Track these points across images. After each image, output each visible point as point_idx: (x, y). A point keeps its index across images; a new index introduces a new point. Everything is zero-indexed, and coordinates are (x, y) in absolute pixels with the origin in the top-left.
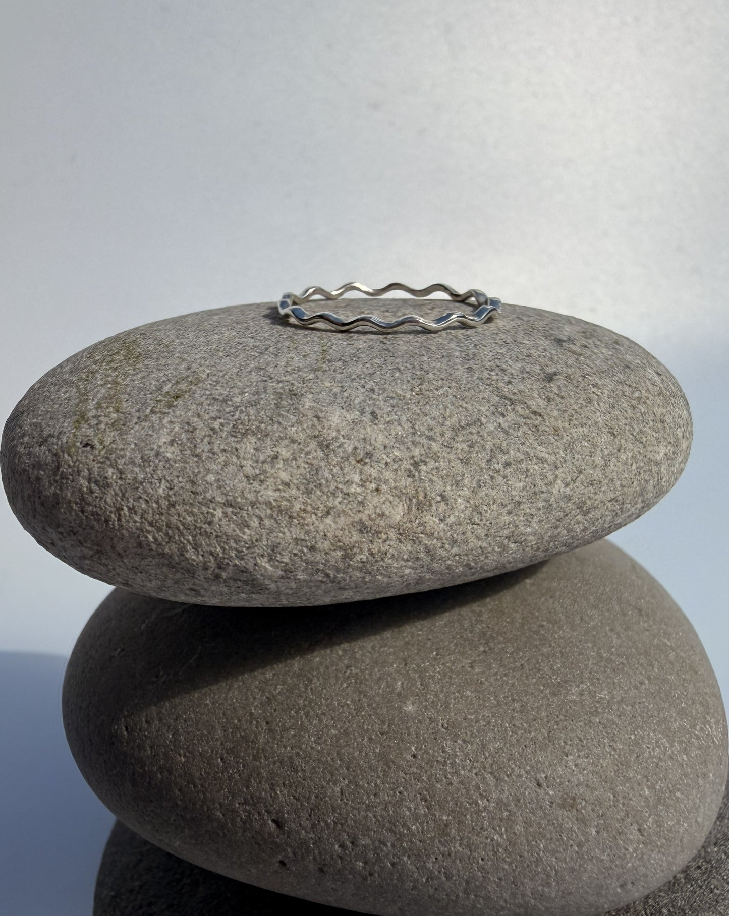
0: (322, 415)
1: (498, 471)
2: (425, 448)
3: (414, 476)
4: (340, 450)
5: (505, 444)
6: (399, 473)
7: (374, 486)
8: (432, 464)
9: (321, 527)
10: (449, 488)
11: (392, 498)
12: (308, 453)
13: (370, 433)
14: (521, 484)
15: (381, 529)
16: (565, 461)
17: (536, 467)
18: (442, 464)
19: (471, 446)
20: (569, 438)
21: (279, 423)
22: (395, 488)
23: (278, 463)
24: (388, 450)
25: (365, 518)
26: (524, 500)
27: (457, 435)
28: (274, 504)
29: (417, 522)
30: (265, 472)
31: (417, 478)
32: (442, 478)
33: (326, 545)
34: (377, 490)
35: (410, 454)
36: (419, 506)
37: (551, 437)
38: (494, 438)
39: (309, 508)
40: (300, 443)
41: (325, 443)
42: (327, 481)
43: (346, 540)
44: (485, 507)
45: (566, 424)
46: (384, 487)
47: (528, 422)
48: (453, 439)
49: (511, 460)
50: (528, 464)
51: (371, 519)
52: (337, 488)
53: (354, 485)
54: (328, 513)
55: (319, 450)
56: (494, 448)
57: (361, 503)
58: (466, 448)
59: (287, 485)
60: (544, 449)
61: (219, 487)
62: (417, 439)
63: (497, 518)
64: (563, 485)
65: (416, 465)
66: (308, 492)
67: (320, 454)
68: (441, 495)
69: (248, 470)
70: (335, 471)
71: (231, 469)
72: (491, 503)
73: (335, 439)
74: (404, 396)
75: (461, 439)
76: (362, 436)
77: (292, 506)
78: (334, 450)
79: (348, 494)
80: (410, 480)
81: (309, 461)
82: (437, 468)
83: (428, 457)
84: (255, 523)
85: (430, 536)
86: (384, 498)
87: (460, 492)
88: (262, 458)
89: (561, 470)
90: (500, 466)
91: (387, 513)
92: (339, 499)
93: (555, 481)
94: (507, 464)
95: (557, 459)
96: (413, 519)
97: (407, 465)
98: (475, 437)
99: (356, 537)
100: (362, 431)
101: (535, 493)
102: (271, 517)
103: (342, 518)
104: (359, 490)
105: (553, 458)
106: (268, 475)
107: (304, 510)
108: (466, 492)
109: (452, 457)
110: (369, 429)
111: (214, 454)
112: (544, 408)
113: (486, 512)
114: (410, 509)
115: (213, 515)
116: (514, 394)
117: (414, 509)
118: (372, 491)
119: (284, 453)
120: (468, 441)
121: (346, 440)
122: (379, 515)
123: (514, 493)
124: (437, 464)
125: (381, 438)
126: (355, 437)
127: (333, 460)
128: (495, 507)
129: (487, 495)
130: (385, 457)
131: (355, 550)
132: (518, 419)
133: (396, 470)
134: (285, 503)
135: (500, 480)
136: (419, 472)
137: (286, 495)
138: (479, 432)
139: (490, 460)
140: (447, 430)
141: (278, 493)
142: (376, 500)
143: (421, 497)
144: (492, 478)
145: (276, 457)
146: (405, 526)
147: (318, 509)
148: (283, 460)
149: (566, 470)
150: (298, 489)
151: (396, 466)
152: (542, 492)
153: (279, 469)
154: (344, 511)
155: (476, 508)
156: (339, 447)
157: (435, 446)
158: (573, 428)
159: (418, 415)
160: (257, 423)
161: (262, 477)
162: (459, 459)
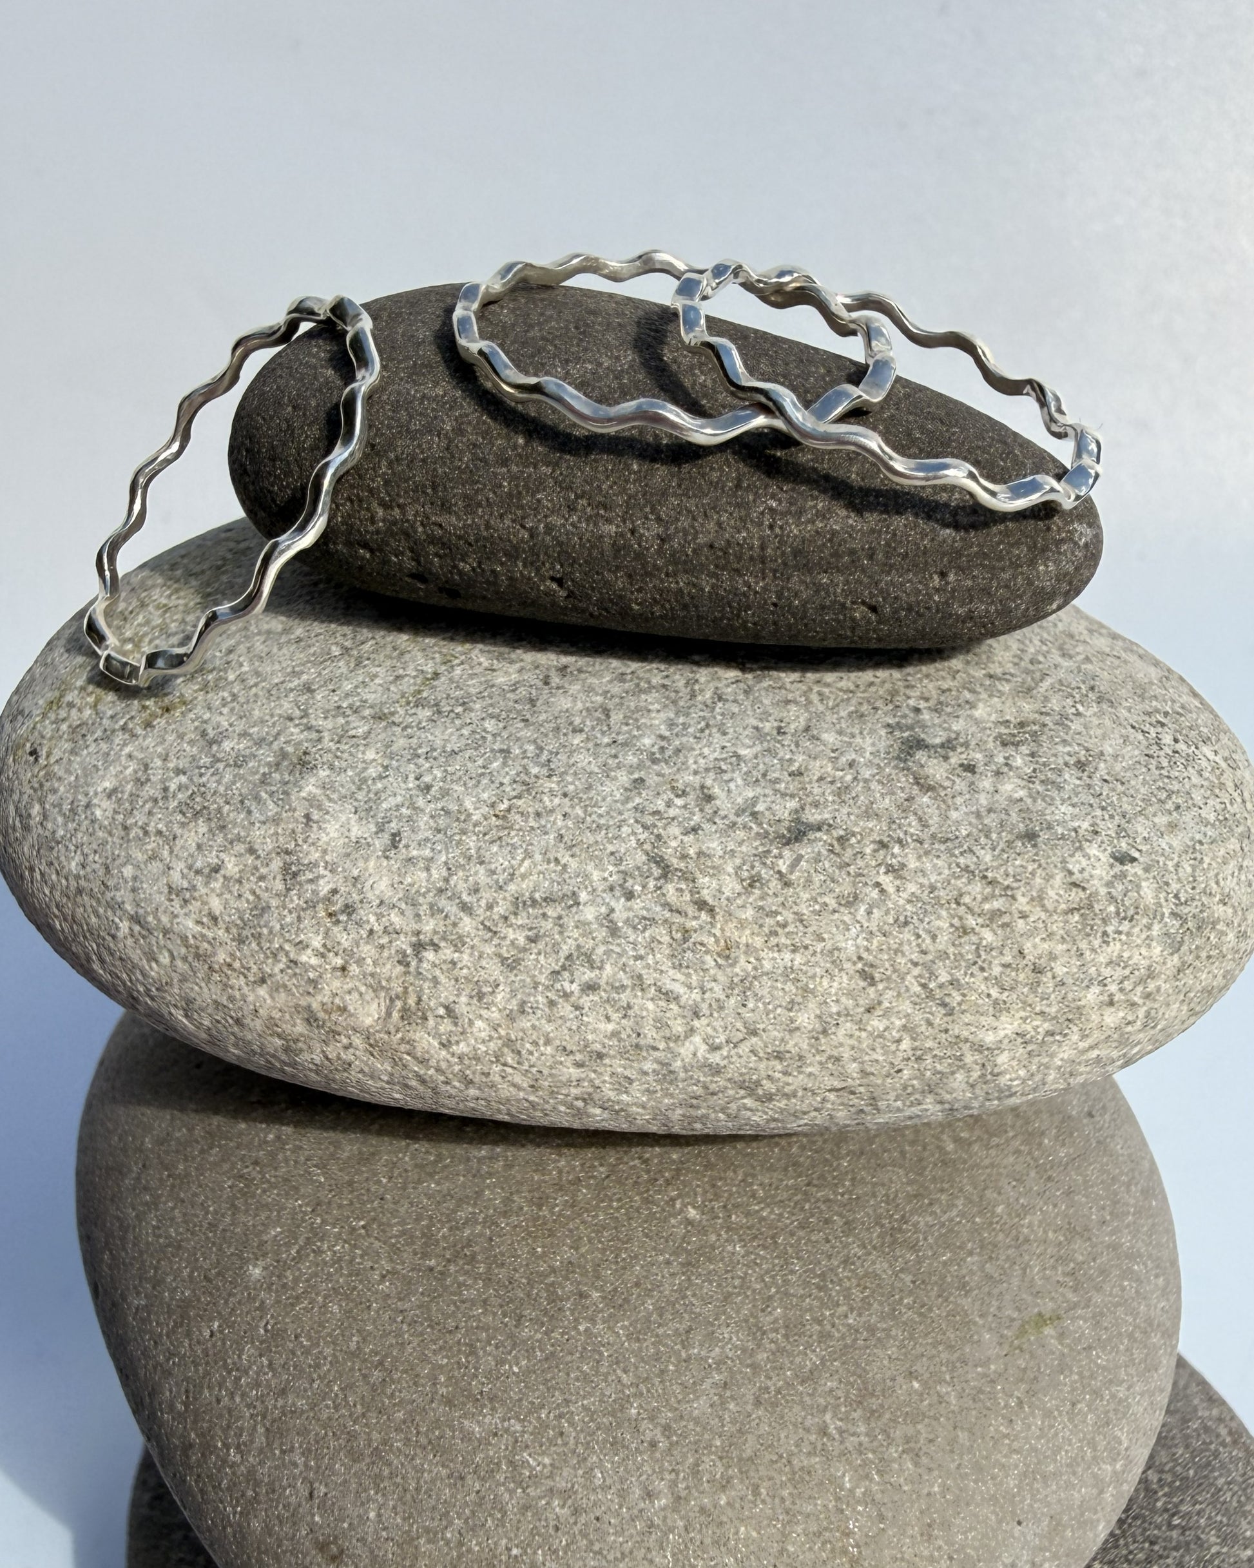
0: (315, 816)
1: (566, 995)
2: (448, 922)
3: (408, 965)
4: (309, 887)
5: (601, 950)
6: (386, 954)
7: (339, 962)
8: (448, 953)
9: (251, 999)
10: (463, 999)
11: (363, 989)
12: (262, 878)
13: (371, 871)
14: (610, 1027)
15: (339, 1029)
16: (721, 1008)
17: (650, 1005)
18: (466, 957)
19: (532, 940)
20: (750, 967)
21: (249, 812)
22: (372, 975)
23: (216, 880)
24: (383, 909)
25: (315, 1006)
26: (612, 1052)
27: (516, 914)
28: (192, 941)
29: (399, 1035)
30: (194, 888)
31: (412, 969)
32: (457, 980)
33: (258, 1024)
34: (343, 969)
35: (416, 927)
36: (405, 1013)
37: (708, 958)
38: (583, 935)
39: (237, 965)
40: (258, 857)
41: (294, 868)
42: (271, 932)
43: (287, 1028)
44: (528, 1046)
45: (758, 942)
46: (354, 969)
47: (678, 919)
48: (506, 918)
49: (602, 982)
50: (636, 996)
51: (326, 1011)
52: (281, 947)
53: (309, 951)
54: (263, 981)
55: (279, 877)
56: (575, 954)
57: (313, 982)
58: (522, 941)
59: (215, 919)
60: (682, 978)
61: (134, 890)
62: (443, 902)
63: (551, 1068)
64: (704, 1047)
65: (419, 947)
66: (241, 941)
67: (279, 886)
68: (447, 1008)
69: (176, 877)
70: (288, 920)
71: (156, 867)
72: (541, 1042)
73: (313, 865)
74: (469, 815)
75: (520, 922)
76: (356, 873)
77: (214, 954)
78: (300, 884)
79: (295, 963)
80: (400, 969)
81: (258, 892)
82: (453, 963)
83: (444, 939)
84: (165, 959)
85: (423, 1062)
86: (350, 985)
87: (484, 1012)
88: (199, 864)
89: (704, 1021)
90: (575, 987)
91: (351, 1008)
92: (281, 966)
93: (686, 1037)
94: (590, 987)
95: (703, 1000)
96: (393, 1031)
97: (404, 943)
98: (548, 925)
99: (300, 1028)
100: (361, 864)
101: (637, 1046)
102: (185, 959)
103: (283, 995)
104: (314, 961)
105: (696, 995)
106: (196, 894)
107: (230, 965)
108: (495, 1015)
109: (489, 949)
110: (372, 864)
111: (146, 833)
112: (728, 899)
113: (531, 1053)
114: (389, 1014)
115: (118, 928)
116: (684, 857)
117: (396, 1015)
118: (334, 969)
119: (230, 866)
120: (530, 929)
121: (327, 873)
122: (339, 1008)
123: (590, 1037)
124: (456, 955)
125: (383, 885)
126: (344, 870)
127: (292, 901)
128: (549, 1050)
129: (534, 1027)
130: (372, 919)
131: (300, 1045)
132: (658, 909)
133: (382, 947)
134: (206, 945)
135: (565, 1009)
136: (420, 961)
137: (210, 935)
138: (560, 918)
139: (558, 973)
140: (505, 899)
141: (199, 928)
142: (336, 984)
143: (411, 1001)
144: (552, 1003)
145: (216, 869)
146: (378, 1036)
147: (249, 969)
148: (225, 877)
149: (718, 1024)
150: (227, 930)
151: (384, 940)
152: (655, 1049)
153: (213, 890)
154: (285, 986)
155: (509, 1042)
156: (311, 881)
157: (467, 925)
158: (770, 949)
159: (469, 858)
160: (221, 801)
161: (188, 895)
162: (499, 955)
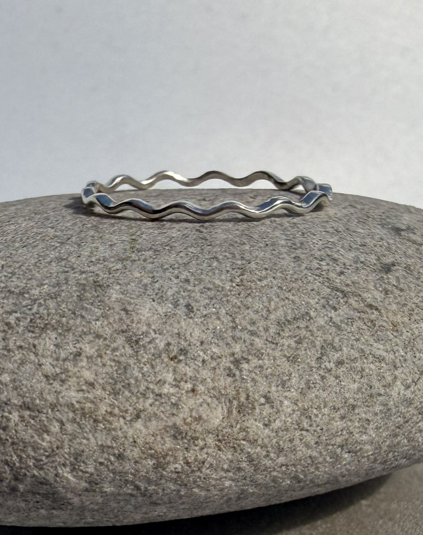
0: (130, 308)
1: (330, 371)
2: (247, 344)
3: (234, 375)
4: (151, 346)
5: (337, 340)
6: (218, 371)
7: (189, 386)
8: (255, 362)
9: (130, 432)
10: (274, 389)
11: (209, 400)
12: (115, 350)
13: (185, 328)
14: (356, 386)
15: (198, 435)
16: (405, 360)
17: (372, 366)
18: (266, 362)
19: (299, 342)
20: (409, 334)
21: (83, 317)
22: (214, 388)
23: (81, 360)
24: (205, 346)
25: (179, 422)
26: (359, 404)
27: (283, 330)
28: (77, 406)
29: (238, 426)
30: (67, 371)
31: (238, 377)
32: (266, 377)
33: (136, 453)
34: (193, 390)
35: (230, 351)
36: (241, 409)
37: (389, 333)
38: (324, 334)
39: (116, 411)
40: (105, 339)
41: (134, 339)
42: (137, 380)
43: (158, 448)
44: (315, 411)
45: (406, 319)
46: (201, 388)
47: (363, 316)
48: (279, 334)
49: (345, 358)
50: (364, 362)
51: (186, 424)
52: (148, 388)
53: (167, 386)
54: (138, 417)
55: (127, 346)
56: (325, 345)
57: (175, 405)
58: (293, 345)
59: (92, 385)
60: (381, 347)
61: (15, 388)
62: (238, 334)
63: (328, 423)
64: (403, 388)
65: (237, 362)
66: (115, 393)
67: (129, 351)
68: (265, 397)
69: (48, 368)
70: (145, 369)
71: (28, 367)
72: (322, 406)
73: (146, 334)
74: (222, 287)
75: (287, 335)
76: (176, 331)
77: (97, 409)
78: (144, 346)
79: (160, 395)
80: (230, 379)
81: (116, 358)
82: (261, 367)
83: (250, 354)
84: (55, 428)
85: (253, 443)
86: (201, 400)
87: (287, 394)
88: (63, 355)
89: (400, 370)
90: (332, 365)
91: (204, 416)
92: (150, 401)
93: (394, 383)
94: (340, 363)
95: (396, 357)
96: (234, 424)
97: (226, 362)
98: (303, 332)
99: (169, 443)
100: (176, 325)
101: (371, 396)
102: (74, 421)
103: (154, 423)
104: (172, 390)
105: (392, 356)
106: (70, 374)
107: (111, 413)
108: (294, 394)
109: (277, 354)
110: (183, 323)
111: (9, 351)
112: (381, 301)
113: (316, 416)
114: (230, 412)
115: (8, 420)
116: (347, 285)
117: (235, 412)
118: (187, 392)
119: (88, 349)
120: (295, 337)
121: (157, 336)
122: (196, 419)
123: (347, 395)
124: (261, 362)
125: (197, 333)
126: (168, 332)
127: (143, 357)
128: (326, 411)
129: (317, 396)
130: (201, 353)
131: (168, 458)
132: (352, 313)
133: (214, 369)
134: (89, 405)
135: (331, 380)
136: (241, 371)
137: (90, 396)
138: (307, 327)
139: (321, 358)
140: (272, 324)
141: (81, 395)
142: (191, 402)
143: (243, 399)
144: (323, 378)
145: (79, 354)
146: (225, 431)
147: (126, 411)
148: (87, 357)
149: (406, 371)
150: (104, 389)
151: (214, 364)
152: (380, 395)
153: (82, 367)
154: (155, 414)
155: (304, 412)
156: (150, 342)
157: (259, 343)
158: (413, 323)
159: (239, 307)
160: (57, 317)
161: (63, 376)
162: (285, 356)
